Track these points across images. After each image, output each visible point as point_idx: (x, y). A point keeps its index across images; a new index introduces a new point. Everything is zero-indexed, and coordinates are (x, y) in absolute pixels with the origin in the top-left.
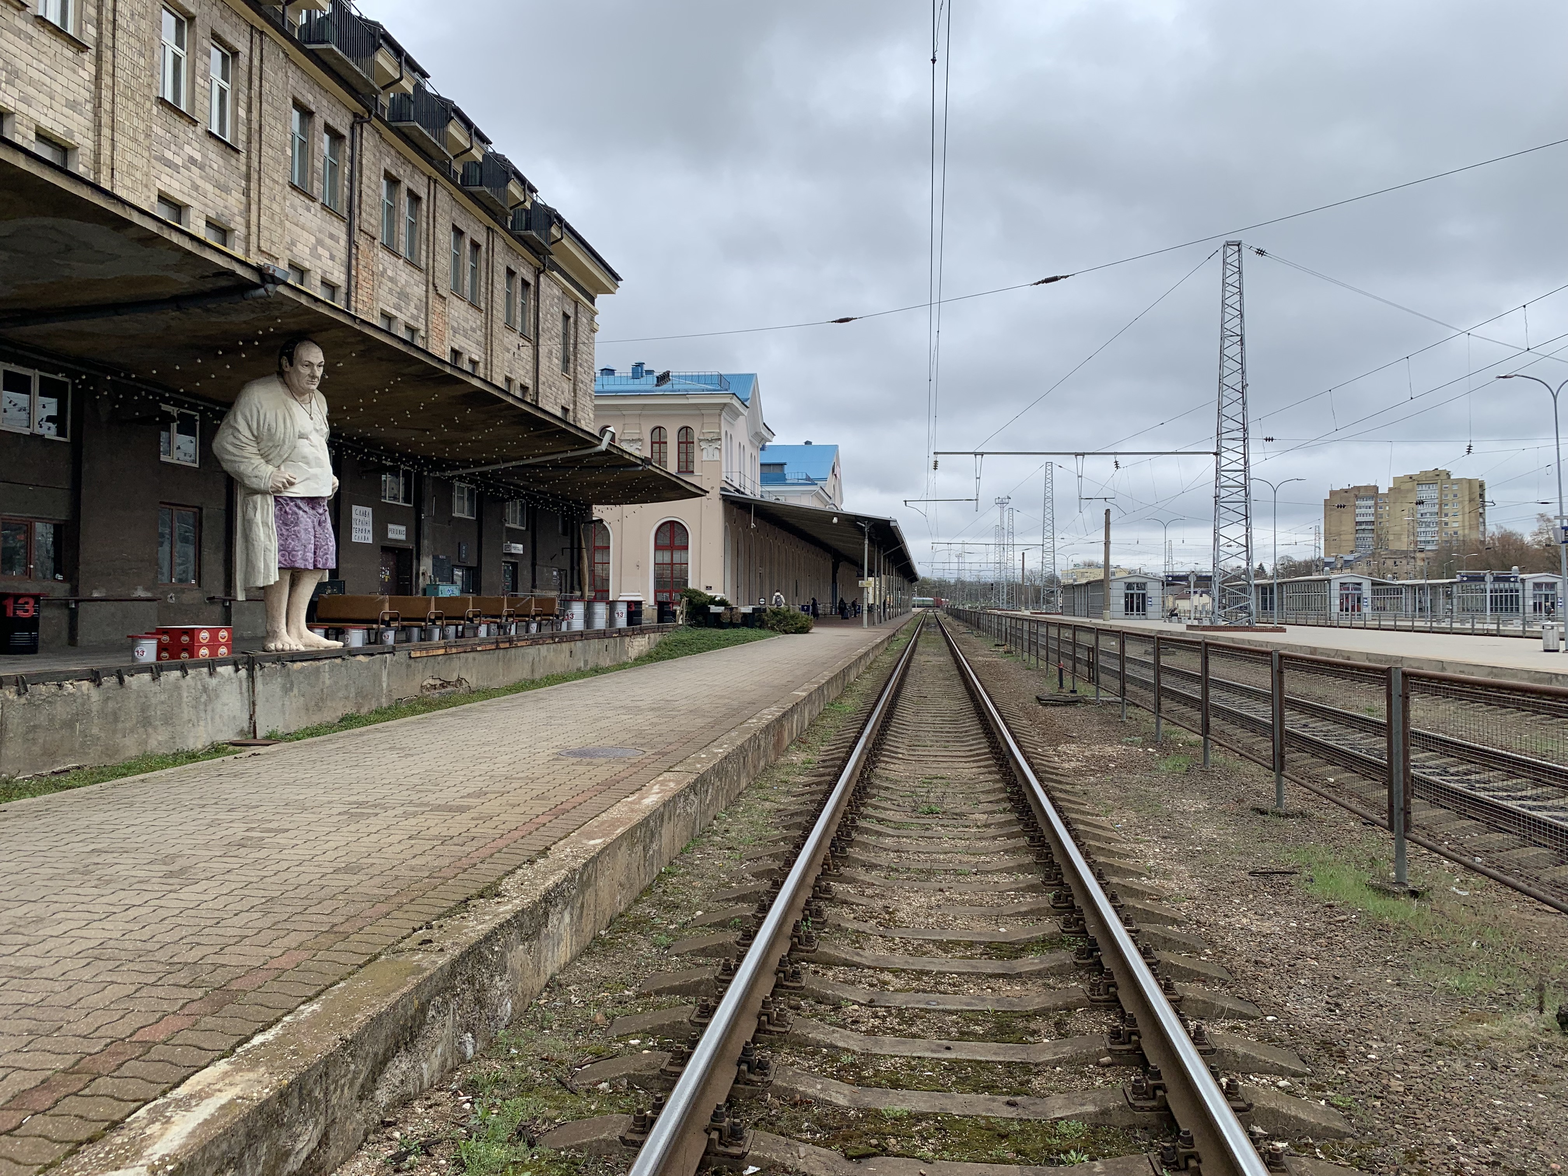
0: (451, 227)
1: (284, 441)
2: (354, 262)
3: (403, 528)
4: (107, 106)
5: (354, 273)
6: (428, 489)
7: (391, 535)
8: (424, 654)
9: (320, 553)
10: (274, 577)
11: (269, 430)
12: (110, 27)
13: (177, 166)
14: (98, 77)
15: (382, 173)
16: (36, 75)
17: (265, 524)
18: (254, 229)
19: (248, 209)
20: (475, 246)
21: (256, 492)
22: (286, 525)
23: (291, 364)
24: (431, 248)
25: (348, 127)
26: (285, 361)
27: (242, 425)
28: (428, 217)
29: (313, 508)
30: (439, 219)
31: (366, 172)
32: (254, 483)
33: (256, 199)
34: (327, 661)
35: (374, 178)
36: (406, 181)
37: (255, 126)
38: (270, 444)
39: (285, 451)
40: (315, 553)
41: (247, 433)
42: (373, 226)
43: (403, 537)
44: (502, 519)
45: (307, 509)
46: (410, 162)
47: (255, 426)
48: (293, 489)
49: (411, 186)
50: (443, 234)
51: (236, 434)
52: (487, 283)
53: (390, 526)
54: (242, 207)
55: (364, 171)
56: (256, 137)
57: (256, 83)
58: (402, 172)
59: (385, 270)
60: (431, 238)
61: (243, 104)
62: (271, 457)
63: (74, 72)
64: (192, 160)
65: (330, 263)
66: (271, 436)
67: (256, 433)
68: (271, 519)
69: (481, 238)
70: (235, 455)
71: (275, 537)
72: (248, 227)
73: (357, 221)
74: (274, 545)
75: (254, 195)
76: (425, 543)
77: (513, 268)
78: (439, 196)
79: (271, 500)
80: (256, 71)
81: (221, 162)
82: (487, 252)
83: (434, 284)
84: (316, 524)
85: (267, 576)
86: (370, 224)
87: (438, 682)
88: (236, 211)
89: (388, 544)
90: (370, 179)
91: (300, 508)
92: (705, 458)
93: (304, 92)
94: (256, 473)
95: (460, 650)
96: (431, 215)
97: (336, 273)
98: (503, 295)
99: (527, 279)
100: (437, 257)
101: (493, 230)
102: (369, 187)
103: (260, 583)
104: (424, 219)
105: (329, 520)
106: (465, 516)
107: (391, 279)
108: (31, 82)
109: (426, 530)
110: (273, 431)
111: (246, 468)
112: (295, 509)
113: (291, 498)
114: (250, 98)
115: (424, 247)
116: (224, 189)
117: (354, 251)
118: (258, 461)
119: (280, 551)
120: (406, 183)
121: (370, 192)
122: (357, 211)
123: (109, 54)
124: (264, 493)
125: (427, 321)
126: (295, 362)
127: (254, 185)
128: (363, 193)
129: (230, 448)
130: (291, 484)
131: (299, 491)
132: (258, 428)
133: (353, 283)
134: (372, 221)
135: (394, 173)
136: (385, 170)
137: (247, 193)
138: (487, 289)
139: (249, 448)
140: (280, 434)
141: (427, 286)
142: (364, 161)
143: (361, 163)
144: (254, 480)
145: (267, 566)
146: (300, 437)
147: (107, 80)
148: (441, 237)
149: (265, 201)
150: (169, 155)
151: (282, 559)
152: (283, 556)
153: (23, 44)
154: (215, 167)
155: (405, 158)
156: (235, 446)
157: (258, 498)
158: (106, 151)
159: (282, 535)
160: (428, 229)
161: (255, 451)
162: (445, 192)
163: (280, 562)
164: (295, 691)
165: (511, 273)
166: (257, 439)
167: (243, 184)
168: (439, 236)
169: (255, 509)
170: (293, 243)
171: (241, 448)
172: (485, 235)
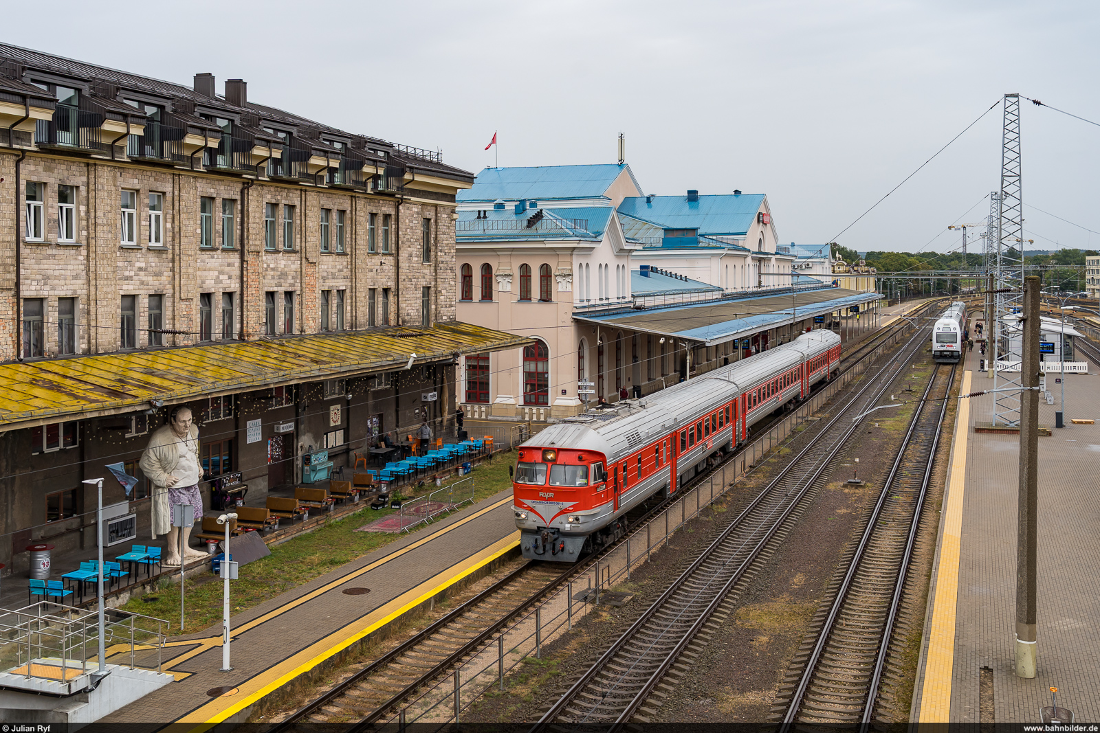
0: (320, 210)
1: (172, 459)
2: (245, 273)
4: (92, 269)
5: (245, 279)
10: (168, 529)
11: (165, 455)
12: (93, 227)
13: (132, 277)
14: (88, 256)
15: (265, 206)
16: (57, 273)
17: (164, 503)
18: (177, 289)
19: (174, 278)
20: (341, 213)
21: (159, 487)
22: (174, 502)
24: (304, 235)
25: (239, 193)
27: (152, 454)
28: (301, 216)
29: (190, 492)
30: (309, 214)
32: (158, 483)
33: (178, 271)
37: (177, 229)
38: (166, 463)
39: (173, 465)
41: (154, 458)
42: (258, 245)
45: (184, 493)
46: (286, 188)
47: (158, 454)
48: (177, 484)
49: (287, 202)
50: (312, 222)
51: (149, 459)
52: (352, 234)
54: (170, 279)
55: (250, 215)
56: (178, 236)
57: (177, 204)
58: (280, 198)
59: (268, 266)
60: (303, 229)
61: (169, 221)
62: (166, 469)
63: (76, 259)
64: (140, 269)
65: (228, 281)
66: (166, 459)
67: (158, 458)
68: (167, 500)
69: (346, 206)
70: (149, 469)
71: (168, 509)
72: (174, 289)
73: (246, 248)
74: (168, 513)
75: (177, 270)
76: (302, 427)
77: (375, 212)
78: (309, 199)
79: (166, 490)
80: (176, 198)
81: (157, 260)
82: (351, 213)
83: (306, 258)
85: (165, 530)
86: (255, 245)
88: (166, 283)
90: (255, 215)
91: (181, 493)
92: (560, 290)
93: (208, 190)
94: (159, 478)
96: (303, 211)
97: (233, 285)
98: (365, 235)
99: (388, 213)
100: (309, 237)
101: (355, 198)
103: (162, 533)
104: (298, 218)
106: (335, 396)
107: (273, 269)
108: (56, 278)
109: (303, 418)
110: (167, 456)
111: (153, 476)
112: (179, 494)
113: (177, 489)
114: (173, 215)
115: (298, 236)
116: (158, 274)
117: (245, 266)
118: (160, 472)
120: (283, 202)
121: (255, 226)
122: (246, 242)
123: (93, 241)
124: (163, 488)
125: (301, 283)
126: (176, 421)
127: (177, 264)
128: (250, 229)
129: (146, 466)
130: (177, 482)
131: (180, 484)
133: (245, 286)
134: (258, 242)
135: (273, 201)
136: (267, 203)
137: (172, 270)
138: (352, 238)
139: (155, 465)
140: (170, 458)
141: (301, 260)
142: (250, 209)
143: (248, 211)
144: (158, 481)
145: (165, 524)
146: (181, 457)
147: (92, 255)
148: (311, 225)
149: (183, 270)
150: (127, 274)
152: (173, 519)
153: (51, 261)
154: (153, 265)
155: (282, 188)
156: (149, 464)
157: (160, 491)
158: (93, 293)
159: (172, 507)
160: (301, 223)
161: (159, 466)
163: (171, 522)
165: (373, 216)
166: (160, 460)
167: (171, 265)
168: (309, 224)
169: (159, 496)
170: (203, 282)
171: (152, 466)
172: (349, 203)
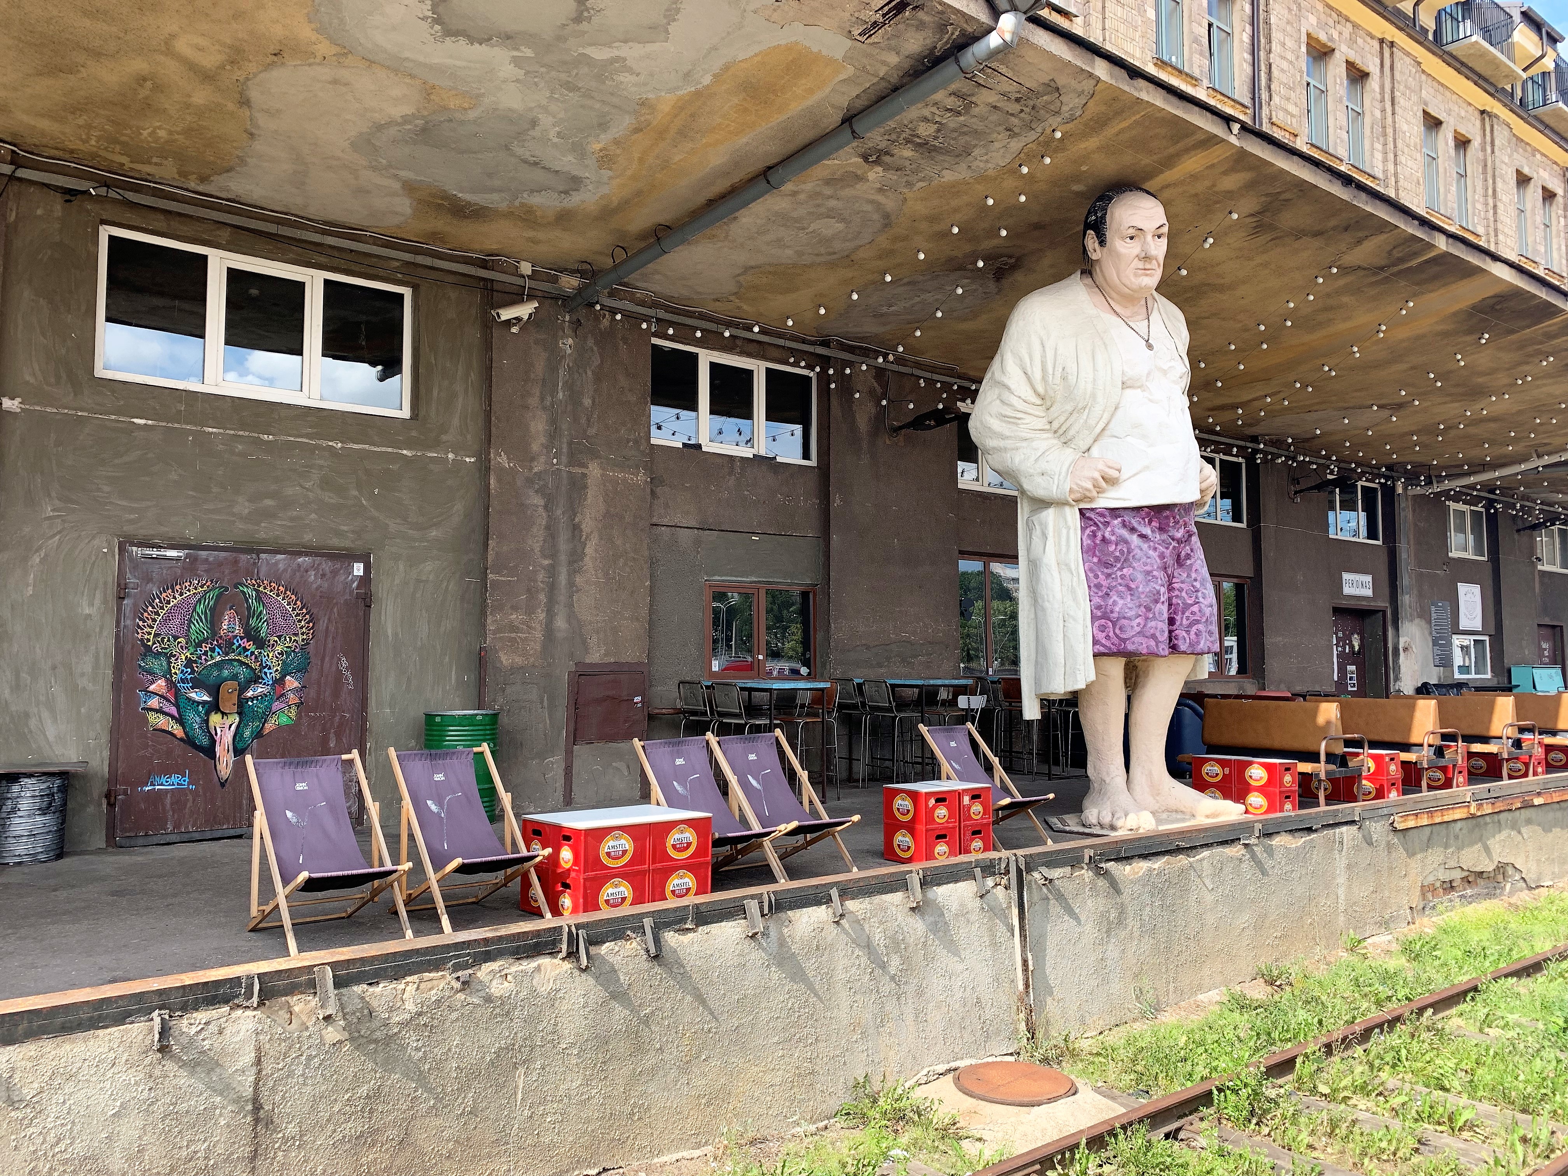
0: (1420, 114)
1: (1094, 396)
3: (1368, 579)
6: (1406, 514)
7: (1347, 590)
8: (1424, 821)
9: (1182, 620)
10: (1084, 673)
11: (1064, 379)
15: (1304, 38)
17: (1064, 566)
20: (1462, 143)
21: (1045, 504)
22: (1107, 565)
23: (1102, 243)
24: (1391, 145)
26: (1091, 240)
27: (1014, 377)
28: (1382, 100)
29: (1161, 529)
30: (1401, 100)
31: (1276, 35)
32: (1041, 487)
34: (1206, 853)
35: (1290, 43)
36: (1344, 48)
38: (1069, 407)
39: (1097, 418)
40: (1171, 621)
41: (1026, 392)
42: (1292, 116)
43: (1369, 593)
44: (1531, 556)
45: (1147, 531)
46: (1347, 20)
47: (1037, 375)
48: (1115, 492)
49: (1353, 56)
50: (1408, 123)
51: (1006, 395)
53: (1346, 576)
55: (1274, 35)
58: (1336, 36)
60: (1390, 131)
62: (1072, 432)
66: (1069, 389)
67: (1041, 390)
68: (1075, 556)
69: (1472, 129)
70: (1004, 437)
71: (1083, 591)
73: (1265, 111)
74: (1084, 608)
76: (1406, 600)
77: (1526, 171)
78: (1398, 65)
79: (1072, 518)
82: (1483, 150)
84: (1170, 561)
85: (1071, 672)
86: (1286, 111)
87: (1457, 875)
89: (1344, 603)
90: (1283, 45)
91: (1133, 530)
94: (1044, 469)
95: (1500, 806)
96: (1387, 97)
98: (1512, 211)
99: (1550, 186)
100: (1402, 159)
101: (1490, 115)
102: (1283, 58)
103: (1059, 689)
104: (1376, 106)
105: (1200, 554)
106: (1470, 555)
109: (1406, 579)
110: (1072, 379)
111: (1024, 459)
112: (1124, 533)
113: (1114, 512)
118: (1046, 442)
119: (1094, 618)
120: (1344, 52)
121: (1285, 65)
122: (1264, 96)
124: (1061, 503)
126: (1108, 234)
128: (1274, 67)
129: (995, 424)
130: (1111, 481)
131: (1128, 494)
132: (1044, 378)
134: (1291, 108)
135: (1323, 37)
136: (1309, 35)
139: (1028, 419)
143: (1267, 23)
144: (1039, 480)
145: (1070, 651)
146: (1125, 385)
148: (1405, 127)
151: (1101, 636)
152: (1102, 629)
155: (1340, 14)
156: (1003, 417)
157: (1050, 515)
159: (1098, 586)
161: (1041, 424)
162: (1408, 60)
163: (1095, 642)
164: (1132, 923)
165: (1523, 180)
166: (1045, 400)
168: (1402, 125)
169: (1045, 536)
171: (1015, 422)
172: (1478, 123)
